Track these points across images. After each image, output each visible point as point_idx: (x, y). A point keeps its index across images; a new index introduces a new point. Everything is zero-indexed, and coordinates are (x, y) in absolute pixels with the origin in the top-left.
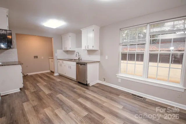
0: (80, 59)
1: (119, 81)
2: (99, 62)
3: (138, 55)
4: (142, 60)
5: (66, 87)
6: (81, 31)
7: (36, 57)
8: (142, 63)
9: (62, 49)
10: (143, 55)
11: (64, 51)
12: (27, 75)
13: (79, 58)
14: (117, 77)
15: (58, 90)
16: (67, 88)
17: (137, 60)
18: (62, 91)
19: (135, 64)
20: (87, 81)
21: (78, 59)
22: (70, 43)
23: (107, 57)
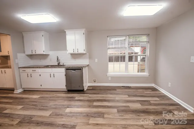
0: (60, 64)
1: (109, 79)
2: (88, 65)
3: (121, 57)
4: (124, 61)
8: (124, 63)
10: (125, 57)
14: (108, 76)
17: (121, 61)
19: (120, 64)
20: (83, 86)
21: (57, 65)
23: (96, 60)
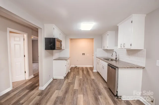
2: (144, 68)
5: (94, 88)
6: (118, 26)
7: (84, 54)
9: (102, 48)
11: (103, 50)
12: (77, 67)
13: (116, 58)
15: (85, 89)
16: (93, 90)
18: (86, 91)
20: (117, 92)
22: (108, 41)
